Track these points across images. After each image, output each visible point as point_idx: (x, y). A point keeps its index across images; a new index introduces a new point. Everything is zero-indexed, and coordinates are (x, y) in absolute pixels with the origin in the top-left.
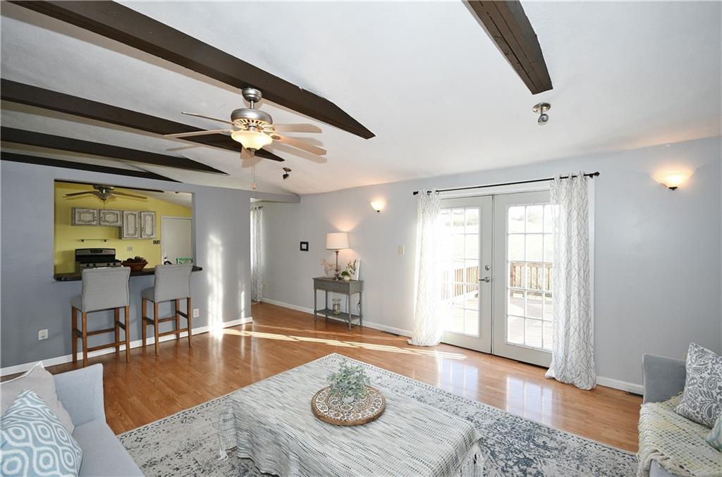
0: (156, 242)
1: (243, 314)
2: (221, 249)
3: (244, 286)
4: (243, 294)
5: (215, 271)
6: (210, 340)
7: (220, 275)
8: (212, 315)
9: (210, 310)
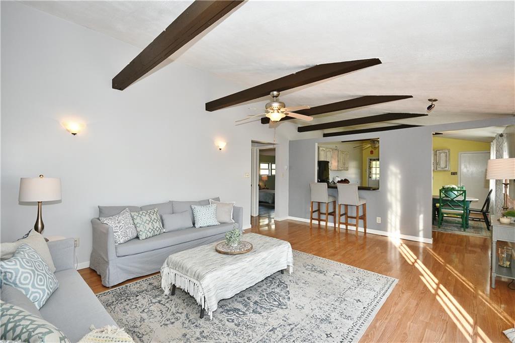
0: (454, 174)
1: (421, 233)
2: (400, 176)
3: (422, 209)
4: (421, 217)
5: (394, 193)
6: (389, 244)
7: (399, 197)
8: (391, 226)
9: (389, 221)
